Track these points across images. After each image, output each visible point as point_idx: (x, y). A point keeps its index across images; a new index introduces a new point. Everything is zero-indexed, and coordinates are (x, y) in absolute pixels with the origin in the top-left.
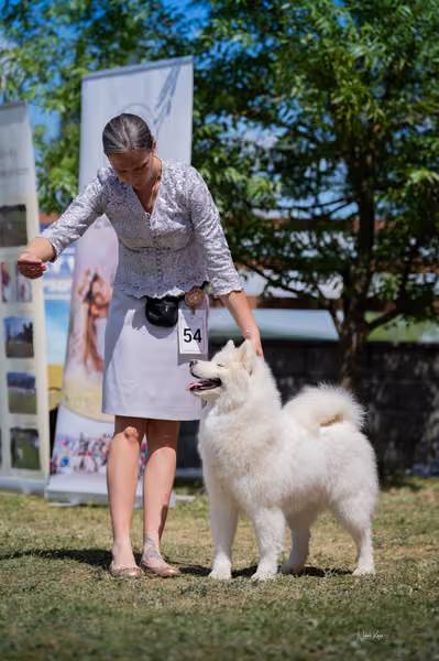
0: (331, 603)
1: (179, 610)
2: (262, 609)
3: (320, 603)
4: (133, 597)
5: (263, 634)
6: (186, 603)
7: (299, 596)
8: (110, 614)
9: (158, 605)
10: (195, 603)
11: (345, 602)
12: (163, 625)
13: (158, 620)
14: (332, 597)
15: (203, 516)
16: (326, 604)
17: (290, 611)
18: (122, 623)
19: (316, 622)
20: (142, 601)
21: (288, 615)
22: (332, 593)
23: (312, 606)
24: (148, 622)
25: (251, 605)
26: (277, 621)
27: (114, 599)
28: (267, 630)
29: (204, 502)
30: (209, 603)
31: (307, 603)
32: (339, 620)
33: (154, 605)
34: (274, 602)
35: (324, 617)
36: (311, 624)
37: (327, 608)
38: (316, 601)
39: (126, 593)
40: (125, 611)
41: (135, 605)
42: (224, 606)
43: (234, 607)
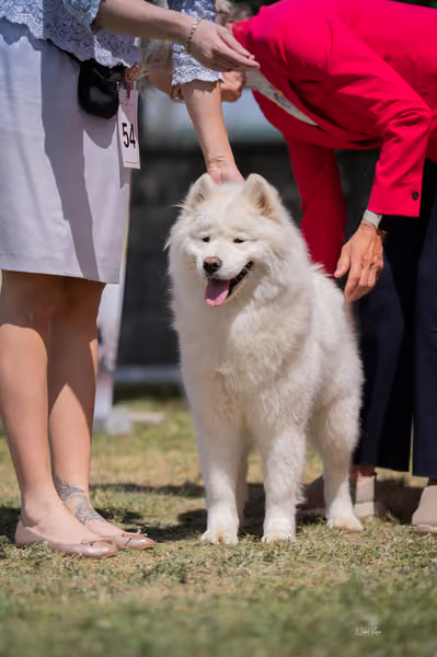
0: (399, 588)
1: (139, 605)
2: (281, 600)
3: (382, 588)
4: (60, 585)
5: (284, 641)
6: (152, 593)
7: (343, 577)
8: (22, 616)
9: (104, 598)
10: (166, 592)
11: (422, 586)
12: (114, 630)
13: (104, 623)
14: (401, 578)
15: (178, 447)
16: (390, 591)
17: (330, 602)
18: (42, 627)
19: (374, 620)
20: (76, 592)
21: (326, 608)
22: (401, 572)
23: (366, 593)
24: (87, 625)
25: (262, 594)
26: (307, 619)
27: (28, 589)
28: (291, 636)
29: (181, 424)
30: (191, 592)
31: (358, 587)
32: (413, 616)
33: (96, 597)
34: (302, 588)
35: (387, 612)
36: (364, 624)
37: (392, 598)
38: (374, 585)
39: (48, 579)
40: (46, 608)
41: (64, 598)
42: (216, 597)
43: (234, 598)
